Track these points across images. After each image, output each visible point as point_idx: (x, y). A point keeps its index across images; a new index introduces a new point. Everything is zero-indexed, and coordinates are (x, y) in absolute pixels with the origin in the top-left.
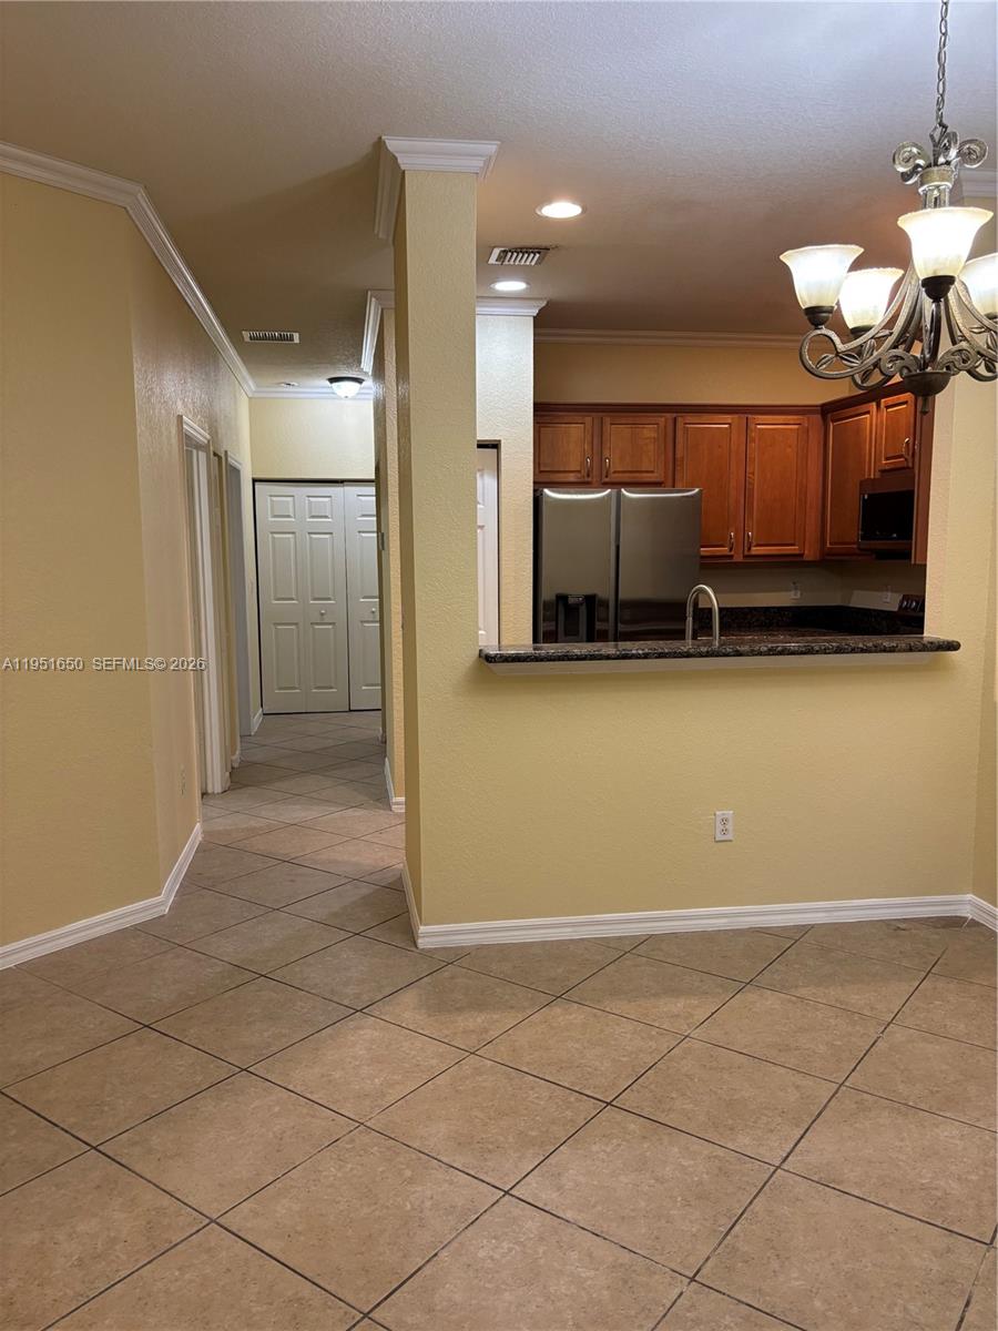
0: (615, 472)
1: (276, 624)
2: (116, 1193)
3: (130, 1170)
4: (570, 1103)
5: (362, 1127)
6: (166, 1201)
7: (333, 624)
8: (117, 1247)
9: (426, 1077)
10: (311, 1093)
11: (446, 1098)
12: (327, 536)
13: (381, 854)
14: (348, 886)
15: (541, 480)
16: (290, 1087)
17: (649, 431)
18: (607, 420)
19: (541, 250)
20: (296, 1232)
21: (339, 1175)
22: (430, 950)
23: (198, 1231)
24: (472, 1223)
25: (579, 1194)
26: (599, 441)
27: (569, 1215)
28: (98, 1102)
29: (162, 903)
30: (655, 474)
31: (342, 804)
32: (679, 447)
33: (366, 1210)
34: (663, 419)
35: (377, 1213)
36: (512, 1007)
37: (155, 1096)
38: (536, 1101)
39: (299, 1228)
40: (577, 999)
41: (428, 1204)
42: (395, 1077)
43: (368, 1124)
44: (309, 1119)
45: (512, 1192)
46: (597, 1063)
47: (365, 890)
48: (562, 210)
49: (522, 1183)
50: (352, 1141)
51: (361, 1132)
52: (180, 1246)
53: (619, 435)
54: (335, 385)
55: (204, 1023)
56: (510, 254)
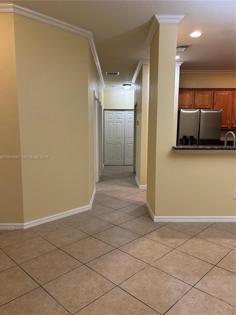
0: (198, 105)
1: (108, 144)
2: (92, 276)
3: (94, 270)
4: (204, 264)
5: (150, 266)
6: (104, 279)
7: (121, 144)
8: (95, 290)
9: (164, 254)
10: (135, 255)
11: (170, 260)
12: (120, 123)
13: (139, 198)
14: (133, 206)
15: (180, 107)
16: (129, 254)
17: (207, 95)
18: (196, 92)
19: (186, 47)
20: (139, 291)
21: (147, 277)
22: (157, 222)
23: (114, 288)
24: (186, 294)
25: (214, 289)
26: (194, 98)
27: (212, 294)
28: (83, 253)
29: (90, 207)
30: (208, 106)
31: (127, 186)
32: (215, 99)
33: (156, 287)
34: (211, 92)
35: (159, 288)
36: (182, 238)
37: (96, 253)
38: (195, 263)
39: (140, 290)
40: (199, 237)
41: (172, 287)
42: (156, 253)
43: (151, 265)
44: (136, 262)
45: (194, 286)
46: (209, 254)
47: (137, 207)
48: (196, 34)
49: (196, 284)
50: (148, 269)
51: (150, 267)
52: (110, 291)
53: (199, 96)
54: (125, 86)
55: (105, 236)
56: (178, 48)
